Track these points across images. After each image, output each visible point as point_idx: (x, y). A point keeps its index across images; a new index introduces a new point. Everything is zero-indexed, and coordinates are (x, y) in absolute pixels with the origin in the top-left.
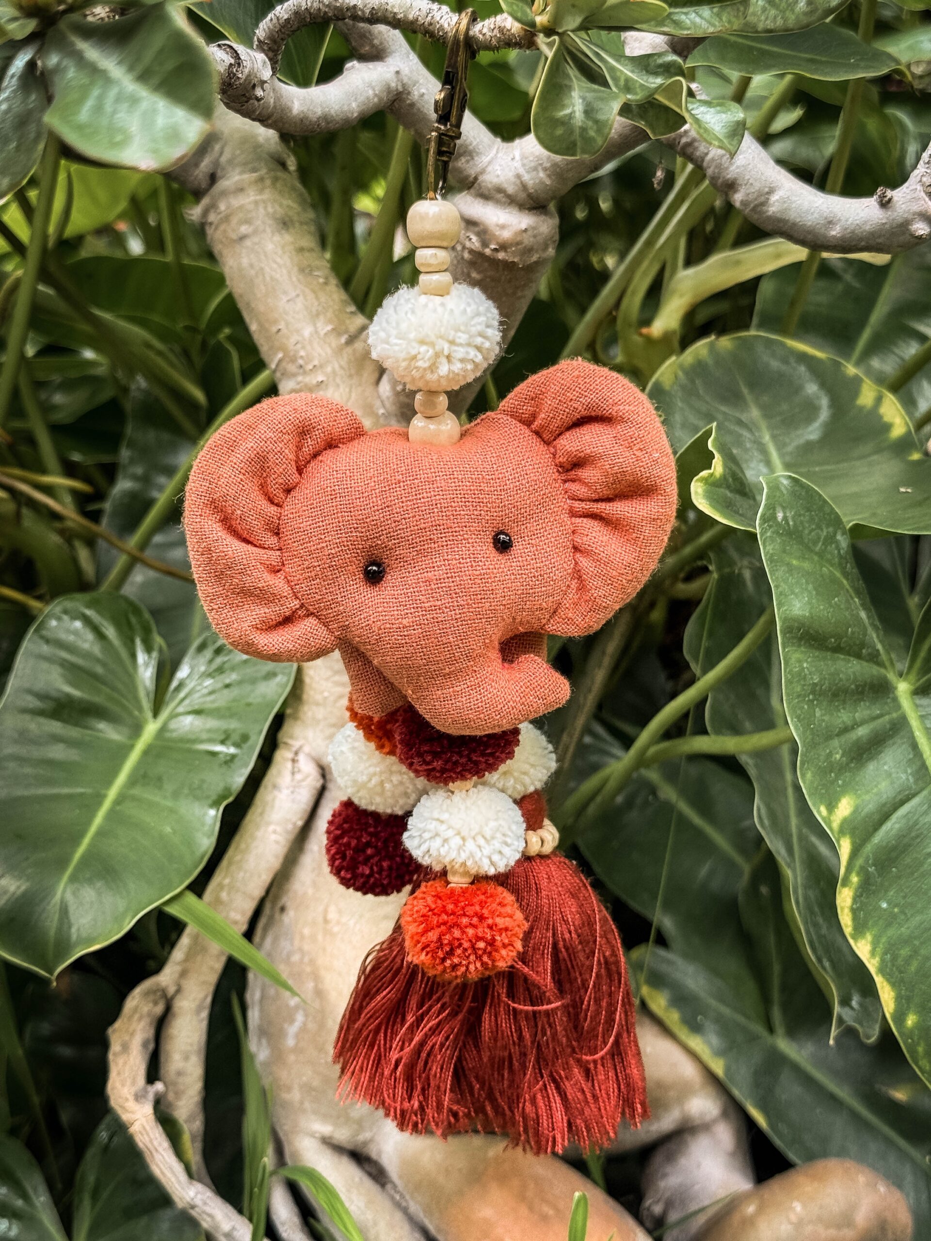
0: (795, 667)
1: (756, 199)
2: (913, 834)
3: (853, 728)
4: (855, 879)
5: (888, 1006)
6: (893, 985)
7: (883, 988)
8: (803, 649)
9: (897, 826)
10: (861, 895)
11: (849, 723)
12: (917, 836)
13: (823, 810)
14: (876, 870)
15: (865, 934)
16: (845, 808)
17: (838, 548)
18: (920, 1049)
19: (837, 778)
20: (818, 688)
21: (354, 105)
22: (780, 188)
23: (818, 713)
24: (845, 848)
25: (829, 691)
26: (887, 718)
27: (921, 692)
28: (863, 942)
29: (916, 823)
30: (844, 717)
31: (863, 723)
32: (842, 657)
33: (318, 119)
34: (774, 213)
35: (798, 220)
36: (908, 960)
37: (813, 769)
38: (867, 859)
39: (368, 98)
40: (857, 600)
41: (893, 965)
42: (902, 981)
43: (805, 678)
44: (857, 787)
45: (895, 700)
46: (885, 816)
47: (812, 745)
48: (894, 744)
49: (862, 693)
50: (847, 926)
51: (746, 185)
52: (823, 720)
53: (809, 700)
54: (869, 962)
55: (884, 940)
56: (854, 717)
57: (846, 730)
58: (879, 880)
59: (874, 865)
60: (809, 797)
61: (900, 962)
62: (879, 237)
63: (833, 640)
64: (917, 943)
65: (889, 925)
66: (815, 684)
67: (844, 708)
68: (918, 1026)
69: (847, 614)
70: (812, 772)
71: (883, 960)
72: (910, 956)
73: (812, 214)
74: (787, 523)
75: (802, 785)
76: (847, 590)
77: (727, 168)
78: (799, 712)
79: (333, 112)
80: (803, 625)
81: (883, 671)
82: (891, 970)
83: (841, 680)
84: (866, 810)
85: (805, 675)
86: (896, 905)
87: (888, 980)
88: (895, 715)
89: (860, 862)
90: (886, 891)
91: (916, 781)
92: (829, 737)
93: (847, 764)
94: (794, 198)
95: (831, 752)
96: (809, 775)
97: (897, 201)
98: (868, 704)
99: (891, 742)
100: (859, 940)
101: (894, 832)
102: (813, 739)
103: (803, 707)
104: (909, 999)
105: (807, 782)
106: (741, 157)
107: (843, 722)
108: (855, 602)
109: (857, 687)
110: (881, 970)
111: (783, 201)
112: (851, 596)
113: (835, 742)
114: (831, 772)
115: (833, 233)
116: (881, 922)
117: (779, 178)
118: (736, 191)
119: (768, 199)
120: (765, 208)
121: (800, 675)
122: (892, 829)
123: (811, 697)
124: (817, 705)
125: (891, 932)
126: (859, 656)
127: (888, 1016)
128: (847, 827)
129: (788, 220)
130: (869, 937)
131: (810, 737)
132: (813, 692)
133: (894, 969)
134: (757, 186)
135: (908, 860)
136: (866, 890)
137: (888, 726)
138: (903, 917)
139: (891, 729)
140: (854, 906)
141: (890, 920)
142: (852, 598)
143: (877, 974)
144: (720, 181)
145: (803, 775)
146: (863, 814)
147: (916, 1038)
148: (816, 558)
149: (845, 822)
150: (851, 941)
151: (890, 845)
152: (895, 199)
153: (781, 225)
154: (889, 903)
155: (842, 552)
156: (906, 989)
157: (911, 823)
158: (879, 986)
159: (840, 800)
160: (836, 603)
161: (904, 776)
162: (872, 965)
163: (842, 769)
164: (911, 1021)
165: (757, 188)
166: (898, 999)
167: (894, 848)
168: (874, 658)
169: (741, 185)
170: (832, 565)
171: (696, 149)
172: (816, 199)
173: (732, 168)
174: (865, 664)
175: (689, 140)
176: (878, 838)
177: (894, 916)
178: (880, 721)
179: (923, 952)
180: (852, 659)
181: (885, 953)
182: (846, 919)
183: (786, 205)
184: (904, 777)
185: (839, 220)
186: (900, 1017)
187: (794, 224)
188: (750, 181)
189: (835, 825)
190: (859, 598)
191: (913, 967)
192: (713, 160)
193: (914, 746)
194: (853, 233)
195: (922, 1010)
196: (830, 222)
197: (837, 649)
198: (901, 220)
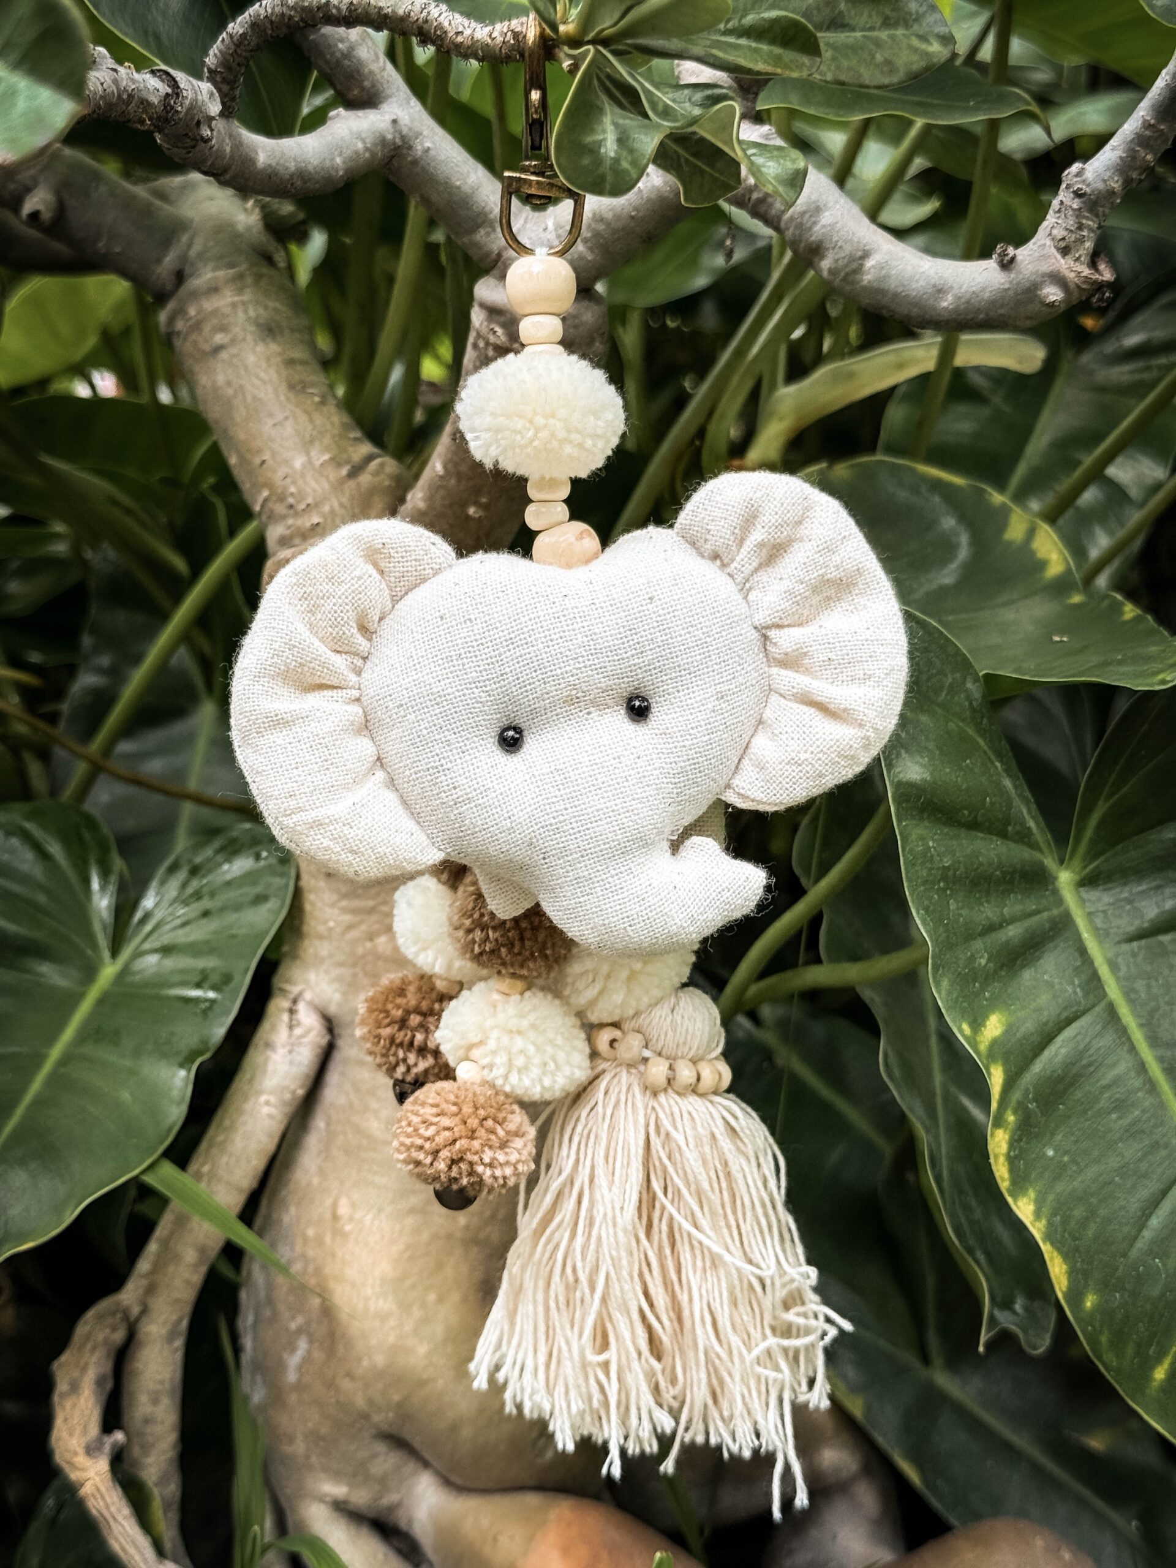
0: (917, 846)
1: (847, 266)
2: (1084, 1062)
3: (1001, 926)
4: (1010, 1118)
5: (1059, 1283)
6: (1066, 1256)
7: (1052, 1259)
8: (926, 823)
9: (1063, 1051)
10: (1020, 1140)
11: (996, 920)
12: (1090, 1064)
13: (966, 1027)
14: (1038, 1107)
15: (1027, 1189)
16: (994, 1026)
17: (969, 698)
18: (1104, 1339)
19: (983, 990)
20: (950, 874)
21: (338, 160)
22: (876, 251)
23: (953, 905)
24: (996, 1078)
25: (967, 878)
26: (1045, 915)
27: (1088, 882)
28: (1025, 1200)
29: (1087, 1049)
30: (989, 912)
31: (1013, 920)
32: (982, 835)
33: (292, 176)
34: (869, 282)
35: (900, 289)
36: (1083, 1224)
37: (950, 975)
38: (1026, 1092)
39: (357, 153)
40: (998, 764)
41: (1064, 1231)
42: (1077, 1249)
43: (931, 861)
44: (1010, 1002)
45: (1056, 892)
46: (1047, 1039)
47: (947, 945)
48: (1055, 948)
49: (1011, 882)
50: (1003, 1180)
51: (833, 248)
52: (961, 915)
53: (939, 888)
54: (1034, 1226)
55: (1051, 1197)
56: (1002, 913)
57: (991, 928)
58: (1043, 1120)
59: (1035, 1100)
60: (947, 1010)
61: (1073, 1225)
62: (1002, 306)
63: (966, 813)
64: (1093, 1200)
65: (1057, 1178)
66: (948, 869)
67: (988, 902)
68: (1097, 1308)
69: (985, 779)
70: (950, 980)
71: (1050, 1224)
72: (1087, 1218)
73: (917, 281)
75: (936, 995)
76: (985, 752)
77: (810, 228)
78: (929, 903)
79: (310, 168)
80: (924, 792)
81: (1037, 855)
82: (1063, 1236)
83: (981, 864)
84: (1023, 1030)
85: (932, 856)
86: (1066, 1153)
87: (1058, 1249)
88: (1055, 912)
89: (1016, 1095)
90: (1053, 1134)
91: (1086, 995)
92: (969, 937)
93: (995, 972)
94: (895, 263)
95: (972, 955)
96: (945, 983)
97: (1022, 261)
98: (1019, 897)
99: (1051, 945)
100: (1019, 1198)
101: (1060, 1058)
102: (948, 937)
103: (932, 897)
104: (1086, 1274)
105: (944, 992)
106: (827, 214)
107: (987, 918)
108: (996, 768)
109: (1004, 873)
110: (1049, 1237)
111: (881, 267)
112: (990, 760)
113: (978, 944)
114: (975, 981)
115: (945, 304)
116: (1047, 1175)
117: (875, 239)
118: (822, 257)
119: (862, 265)
120: (858, 277)
121: (925, 856)
122: (1056, 1055)
123: (942, 884)
124: (951, 895)
125: (1059, 1187)
126: (1003, 835)
127: (1060, 1295)
128: (998, 1050)
129: (887, 291)
130: (1032, 1194)
131: (944, 935)
132: (944, 878)
133: (1066, 1235)
134: (848, 248)
135: (1078, 1094)
136: (1025, 1134)
137: (1047, 926)
138: (1075, 1168)
139: (1051, 929)
140: (1012, 1154)
141: (1059, 1172)
142: (992, 763)
143: (1044, 1242)
144: (802, 245)
145: (938, 984)
146: (1018, 1035)
147: (1097, 1324)
148: (939, 710)
149: (994, 1042)
150: (1010, 1200)
151: (1056, 1075)
152: (1019, 258)
153: (879, 297)
154: (1056, 1150)
155: (974, 703)
156: (1083, 1261)
157: (1081, 1047)
158: (1047, 1257)
159: (988, 1017)
160: (967, 766)
161: (1070, 989)
162: (1037, 1230)
163: (988, 978)
164: (1089, 1302)
165: (847, 252)
166: (1072, 1273)
167: (1061, 1079)
168: (1024, 837)
169: (828, 249)
170: (963, 721)
171: (771, 205)
172: (922, 263)
173: (817, 228)
174: (1012, 845)
175: (761, 195)
176: (1037, 1067)
177: (1064, 1167)
178: (1035, 919)
179: (1103, 1212)
180: (995, 838)
181: (1054, 1215)
182: (1001, 1171)
183: (884, 272)
184: (1072, 990)
185: (951, 287)
186: (1075, 1295)
187: (896, 295)
188: (839, 244)
189: (983, 1047)
190: (1001, 762)
191: (1091, 1231)
192: (792, 218)
193: (1083, 951)
194: (968, 302)
195: (1105, 1287)
196: (940, 291)
197: (973, 825)
198: (1027, 285)
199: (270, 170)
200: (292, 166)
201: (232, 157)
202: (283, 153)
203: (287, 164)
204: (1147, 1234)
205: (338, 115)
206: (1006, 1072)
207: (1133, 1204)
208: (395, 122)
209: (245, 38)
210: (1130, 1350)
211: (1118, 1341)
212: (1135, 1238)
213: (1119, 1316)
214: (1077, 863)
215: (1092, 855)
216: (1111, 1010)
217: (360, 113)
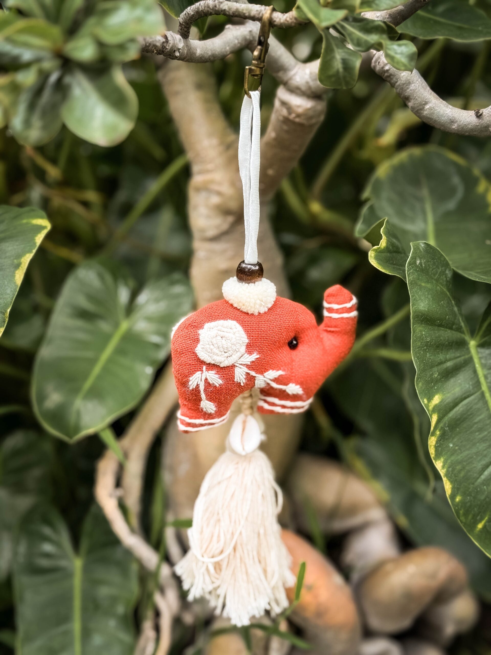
0: (419, 334)
1: (418, 107)
2: (469, 413)
3: (445, 362)
4: (438, 433)
5: (448, 492)
6: (451, 482)
7: (446, 483)
8: (423, 325)
9: (461, 409)
10: (441, 440)
11: (443, 360)
12: (471, 414)
13: (426, 401)
14: (449, 429)
15: (441, 458)
16: (436, 400)
17: (446, 277)
18: (461, 512)
19: (434, 386)
20: (429, 343)
21: (228, 48)
22: (430, 102)
23: (428, 355)
24: (434, 419)
25: (435, 345)
26: (463, 358)
27: (481, 345)
28: (439, 461)
29: (471, 408)
30: (441, 357)
31: (450, 360)
32: (443, 329)
33: (209, 56)
34: (426, 114)
35: (437, 119)
36: (460, 471)
37: (423, 381)
38: (445, 423)
39: (235, 45)
40: (453, 302)
41: (452, 473)
42: (456, 480)
43: (423, 340)
44: (444, 390)
45: (468, 349)
46: (456, 404)
47: (423, 370)
48: (465, 370)
49: (452, 346)
50: (432, 454)
51: (414, 99)
52: (430, 359)
53: (423, 350)
54: (441, 471)
55: (449, 461)
56: (446, 357)
57: (441, 363)
58: (450, 434)
59: (448, 426)
60: (419, 394)
61: (456, 472)
62: (475, 131)
63: (439, 321)
64: (465, 464)
65: (452, 454)
66: (428, 342)
67: (441, 353)
68: (460, 501)
69: (447, 309)
70: (422, 383)
71: (447, 471)
72: (461, 470)
73: (444, 117)
74: (422, 265)
75: (416, 388)
76: (449, 298)
77: (406, 90)
78: (418, 355)
79: (217, 53)
80: (424, 314)
81: (463, 335)
82: (451, 475)
83: (441, 340)
84: (447, 401)
85: (423, 337)
86: (457, 446)
87: (449, 480)
88: (467, 357)
89: (441, 425)
90: (453, 438)
91: (473, 389)
92: (432, 367)
93: (440, 379)
94: (436, 108)
95: (432, 373)
96: (420, 384)
97: (485, 115)
98: (454, 351)
99: (463, 369)
100: (437, 461)
101: (459, 412)
102: (424, 367)
103: (421, 353)
104: (458, 489)
105: (419, 387)
106: (413, 85)
107: (440, 359)
108: (452, 303)
109: (449, 343)
110: (446, 475)
111: (430, 109)
112: (450, 300)
113: (435, 369)
114: (432, 383)
115: (454, 127)
116: (449, 453)
117: (430, 97)
118: (409, 101)
119: (424, 107)
120: (422, 112)
121: (421, 338)
122: (459, 410)
123: (425, 348)
124: (428, 351)
125: (453, 458)
126: (451, 328)
127: (447, 496)
128: (436, 409)
129: (432, 119)
130: (442, 459)
131: (423, 367)
132: (426, 345)
133: (453, 475)
134: (420, 100)
135: (465, 425)
136: (442, 439)
137: (463, 362)
138: (459, 451)
139: (464, 363)
140: (437, 445)
141: (454, 452)
142: (451, 301)
143: (444, 477)
144: (402, 96)
145: (417, 384)
146: (445, 403)
147: (460, 507)
148: (434, 282)
149: (436, 406)
150: (434, 461)
151: (457, 418)
152: (484, 113)
153: (429, 120)
154: (454, 444)
155: (448, 279)
156: (457, 485)
157: (469, 408)
158: (444, 482)
159: (434, 396)
160: (442, 304)
161: (468, 386)
162: (442, 472)
163: (437, 381)
164: (458, 499)
165: (419, 102)
166: (453, 489)
167: (459, 419)
168: (459, 329)
169: (412, 99)
170: (442, 285)
171: (392, 79)
172: (447, 109)
173: (408, 90)
174: (454, 332)
175: (388, 74)
176: (451, 414)
177: (456, 451)
178: (459, 360)
179: (467, 468)
180: (448, 330)
181: (449, 467)
182: (432, 451)
183: (432, 111)
185: (457, 121)
186: (453, 496)
187: (435, 121)
188: (416, 98)
189: (431, 408)
190: (454, 301)
191: (462, 474)
192: (399, 85)
193: (475, 372)
194: (463, 128)
195: (464, 494)
196: (452, 122)
197: (440, 326)
198: (486, 125)
199: (201, 56)
200: (210, 53)
201: (187, 54)
202: (207, 48)
203: (208, 52)
204: (483, 477)
205: (229, 28)
206: (438, 417)
207: (479, 466)
208: (250, 31)
209: (194, 16)
210: (470, 517)
211: (466, 514)
212: (478, 478)
213: (468, 504)
214: (478, 338)
215: (484, 336)
216: (483, 394)
217: (237, 27)
